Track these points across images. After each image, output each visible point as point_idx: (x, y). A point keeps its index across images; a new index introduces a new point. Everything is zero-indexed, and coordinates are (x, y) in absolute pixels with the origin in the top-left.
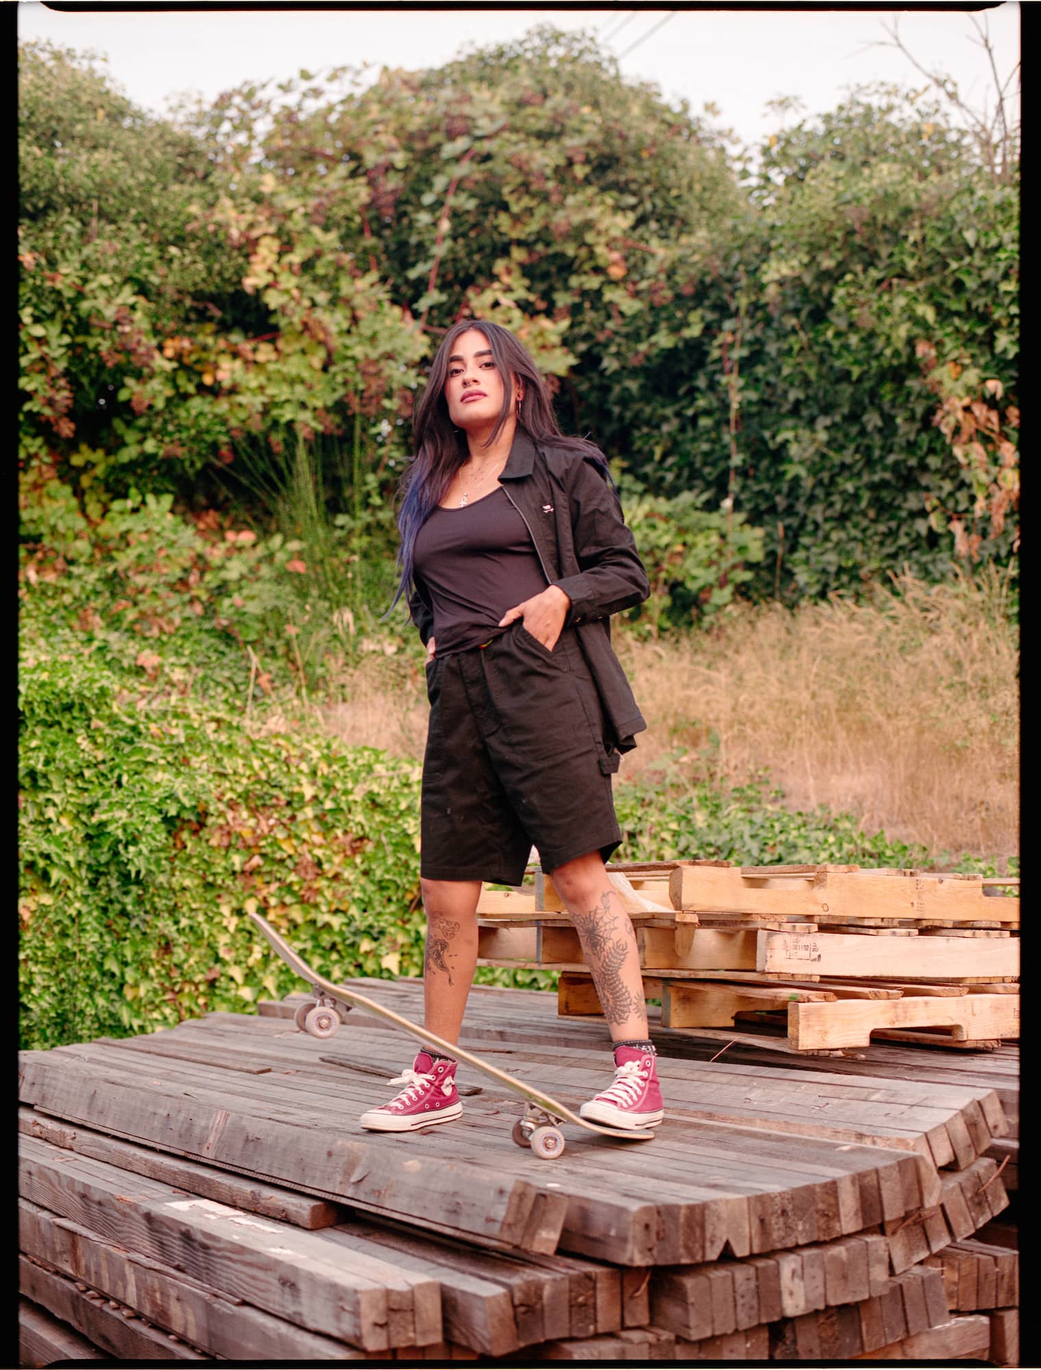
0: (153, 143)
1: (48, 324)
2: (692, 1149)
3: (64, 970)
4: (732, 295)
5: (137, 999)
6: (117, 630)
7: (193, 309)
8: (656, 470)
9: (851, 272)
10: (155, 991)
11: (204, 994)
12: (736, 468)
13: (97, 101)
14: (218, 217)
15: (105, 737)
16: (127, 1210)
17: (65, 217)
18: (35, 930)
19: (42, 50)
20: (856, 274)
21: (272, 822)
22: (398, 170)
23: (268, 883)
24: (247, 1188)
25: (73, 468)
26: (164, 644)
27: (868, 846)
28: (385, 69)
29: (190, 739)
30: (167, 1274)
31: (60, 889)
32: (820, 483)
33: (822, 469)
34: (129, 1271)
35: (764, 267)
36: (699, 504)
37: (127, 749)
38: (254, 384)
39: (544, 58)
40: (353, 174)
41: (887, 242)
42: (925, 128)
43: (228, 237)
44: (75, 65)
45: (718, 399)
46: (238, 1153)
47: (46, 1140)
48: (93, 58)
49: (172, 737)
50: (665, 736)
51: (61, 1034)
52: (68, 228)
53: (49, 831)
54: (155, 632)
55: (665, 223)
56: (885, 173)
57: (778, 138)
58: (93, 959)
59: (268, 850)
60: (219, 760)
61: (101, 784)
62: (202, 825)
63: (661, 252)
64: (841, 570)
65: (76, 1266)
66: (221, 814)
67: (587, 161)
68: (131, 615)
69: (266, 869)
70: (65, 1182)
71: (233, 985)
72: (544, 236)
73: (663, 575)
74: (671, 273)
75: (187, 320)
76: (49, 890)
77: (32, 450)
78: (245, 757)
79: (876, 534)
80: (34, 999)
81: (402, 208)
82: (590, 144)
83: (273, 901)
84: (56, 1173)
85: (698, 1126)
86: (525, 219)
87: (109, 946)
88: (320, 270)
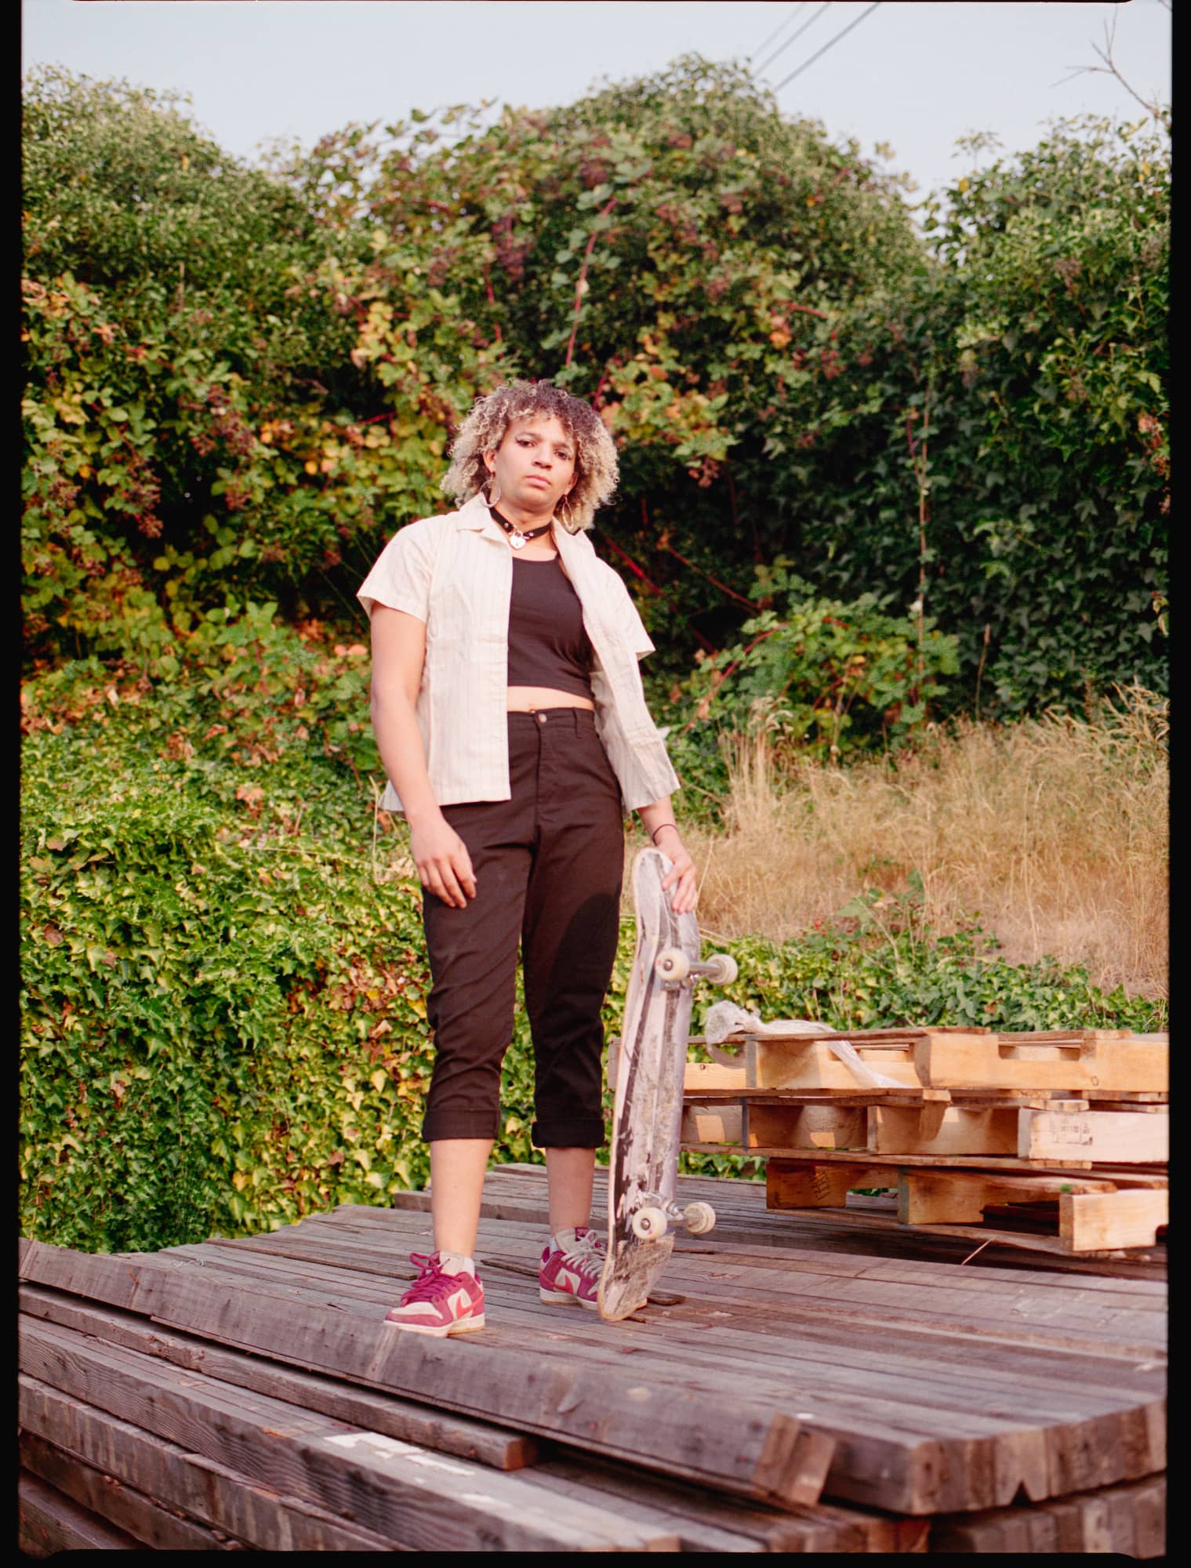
0: (245, 196)
1: (129, 406)
2: (959, 1370)
3: (164, 1155)
4: (918, 365)
5: (249, 1187)
6: (213, 758)
7: (293, 387)
8: (829, 570)
9: (1060, 335)
10: (269, 1179)
11: (326, 1182)
12: (927, 564)
13: (182, 148)
14: (322, 280)
15: (207, 883)
16: (278, 1446)
17: (149, 282)
18: (130, 1110)
19: (117, 91)
20: (1067, 339)
21: (401, 981)
22: (525, 224)
23: (398, 1052)
24: (426, 1420)
25: (157, 572)
26: (266, 774)
27: (1104, 1004)
28: (507, 108)
29: (304, 884)
30: (334, 1523)
31: (159, 1061)
32: (1025, 582)
33: (1028, 565)
34: (282, 1518)
35: (958, 331)
36: (882, 607)
37: (234, 898)
38: (364, 473)
39: (690, 94)
40: (475, 230)
41: (1101, 300)
42: (1141, 167)
43: (334, 301)
44: (154, 107)
45: (902, 486)
46: (412, 1377)
47: (166, 1359)
48: (175, 99)
49: (285, 883)
50: (853, 877)
51: (161, 1230)
52: (153, 295)
53: (145, 994)
54: (256, 761)
55: (836, 281)
56: (1099, 221)
57: (971, 182)
58: (198, 1143)
59: (399, 1013)
60: (339, 909)
61: (204, 939)
62: (320, 985)
63: (832, 316)
64: (1052, 682)
65: (214, 1511)
66: (343, 972)
67: (745, 212)
68: (228, 741)
69: (397, 1034)
70: (196, 1411)
71: (359, 1172)
72: (697, 297)
73: (842, 690)
74: (845, 339)
75: (288, 401)
76: (146, 1063)
77: (114, 552)
78: (369, 905)
79: (1091, 640)
80: (130, 1189)
81: (531, 268)
82: (749, 192)
83: (404, 1073)
84: (186, 1400)
85: (958, 1342)
86: (675, 279)
87: (216, 1126)
88: (440, 341)
